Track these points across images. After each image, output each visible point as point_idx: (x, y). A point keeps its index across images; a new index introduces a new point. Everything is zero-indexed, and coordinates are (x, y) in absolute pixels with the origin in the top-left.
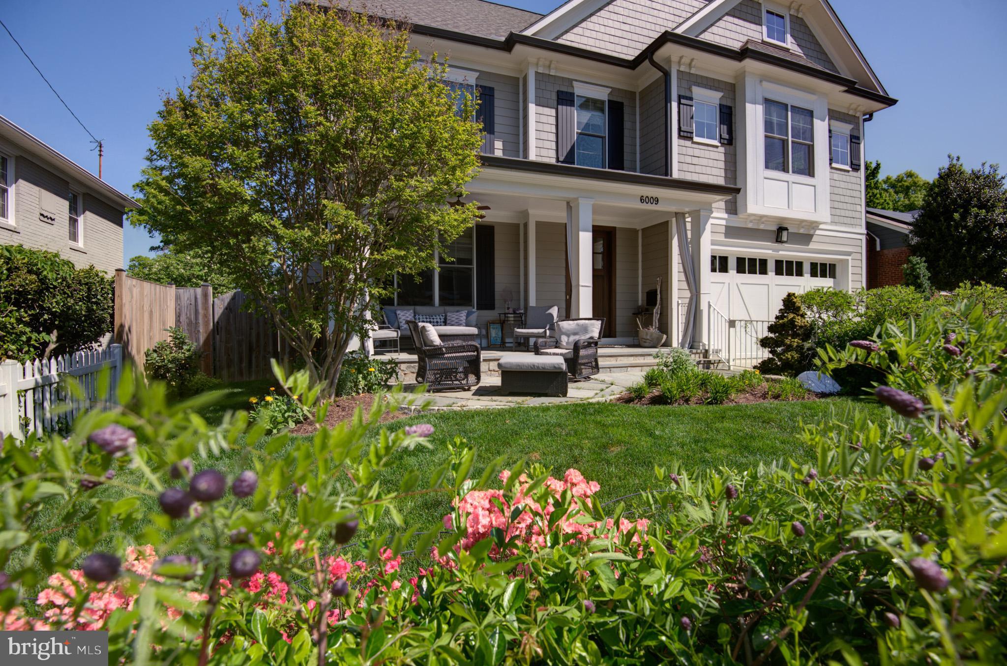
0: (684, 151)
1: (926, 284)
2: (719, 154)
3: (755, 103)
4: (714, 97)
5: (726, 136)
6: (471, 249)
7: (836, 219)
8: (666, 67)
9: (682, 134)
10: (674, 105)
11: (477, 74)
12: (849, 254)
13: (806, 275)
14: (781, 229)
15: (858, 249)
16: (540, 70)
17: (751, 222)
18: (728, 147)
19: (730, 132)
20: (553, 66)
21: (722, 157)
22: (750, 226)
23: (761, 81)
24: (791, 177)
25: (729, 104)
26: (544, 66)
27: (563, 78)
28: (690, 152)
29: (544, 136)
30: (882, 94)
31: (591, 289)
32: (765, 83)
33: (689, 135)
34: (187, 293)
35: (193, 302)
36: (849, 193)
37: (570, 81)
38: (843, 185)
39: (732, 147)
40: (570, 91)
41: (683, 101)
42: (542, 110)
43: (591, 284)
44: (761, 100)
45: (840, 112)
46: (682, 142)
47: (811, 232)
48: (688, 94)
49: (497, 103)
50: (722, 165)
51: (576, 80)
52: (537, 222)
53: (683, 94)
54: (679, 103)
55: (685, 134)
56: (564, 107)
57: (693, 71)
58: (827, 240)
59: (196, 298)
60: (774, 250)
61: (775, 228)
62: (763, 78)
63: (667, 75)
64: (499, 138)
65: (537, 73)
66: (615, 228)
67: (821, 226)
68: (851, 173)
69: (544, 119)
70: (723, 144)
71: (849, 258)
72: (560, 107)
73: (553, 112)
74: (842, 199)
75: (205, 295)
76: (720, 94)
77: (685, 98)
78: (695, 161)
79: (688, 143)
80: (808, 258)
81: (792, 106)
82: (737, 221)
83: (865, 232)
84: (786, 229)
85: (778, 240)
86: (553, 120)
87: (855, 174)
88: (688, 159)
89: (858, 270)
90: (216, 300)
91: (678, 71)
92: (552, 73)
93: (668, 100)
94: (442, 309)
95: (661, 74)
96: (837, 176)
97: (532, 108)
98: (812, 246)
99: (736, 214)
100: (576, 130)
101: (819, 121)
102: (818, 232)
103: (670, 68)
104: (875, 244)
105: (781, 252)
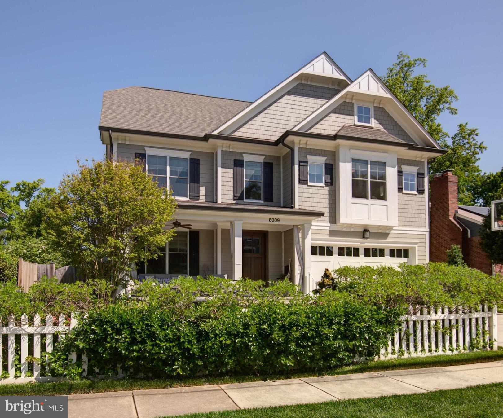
0: (302, 190)
1: (460, 261)
2: (326, 191)
3: (346, 162)
4: (322, 160)
5: (329, 181)
6: (186, 244)
7: (403, 223)
8: (292, 147)
9: (301, 181)
10: (296, 167)
11: (191, 153)
12: (416, 244)
13: (386, 256)
14: (366, 231)
15: (423, 241)
16: (224, 149)
17: (345, 227)
18: (330, 186)
19: (332, 178)
20: (231, 147)
21: (327, 192)
22: (344, 229)
23: (350, 149)
24: (370, 201)
25: (331, 163)
26: (226, 147)
27: (237, 152)
28: (306, 191)
29: (226, 184)
30: (438, 148)
31: (241, 266)
32: (351, 151)
33: (305, 182)
34: (43, 267)
35: (46, 271)
36: (416, 207)
37: (242, 153)
38: (411, 203)
39: (333, 187)
40: (241, 159)
41: (301, 164)
42: (224, 170)
43: (241, 263)
44: (350, 160)
45: (409, 160)
46: (301, 186)
47: (387, 232)
48: (305, 160)
49: (201, 167)
50: (327, 197)
51: (245, 153)
52: (222, 229)
53: (302, 160)
54: (299, 165)
55: (303, 182)
56: (238, 168)
57: (308, 147)
58: (400, 236)
59: (47, 270)
60: (361, 243)
61: (362, 230)
62: (351, 148)
63: (292, 150)
64: (203, 186)
65: (222, 151)
66: (267, 231)
67: (394, 228)
68: (418, 195)
69: (226, 175)
70: (326, 185)
71: (416, 246)
72: (235, 168)
73: (232, 171)
74: (411, 211)
75: (52, 268)
76: (325, 158)
77: (303, 163)
78: (309, 195)
79: (305, 186)
80: (387, 247)
81: (371, 161)
82: (335, 227)
83: (428, 230)
84: (368, 231)
85: (364, 237)
86: (232, 175)
87: (421, 196)
88: (305, 195)
89: (423, 253)
90: (56, 270)
91: (299, 148)
92: (231, 150)
93: (293, 164)
94: (170, 275)
95: (289, 150)
96: (406, 197)
97: (220, 169)
98: (389, 239)
99: (336, 223)
100: (244, 179)
101: (391, 168)
102: (392, 231)
103: (294, 146)
104: (467, 233)
105: (366, 244)
